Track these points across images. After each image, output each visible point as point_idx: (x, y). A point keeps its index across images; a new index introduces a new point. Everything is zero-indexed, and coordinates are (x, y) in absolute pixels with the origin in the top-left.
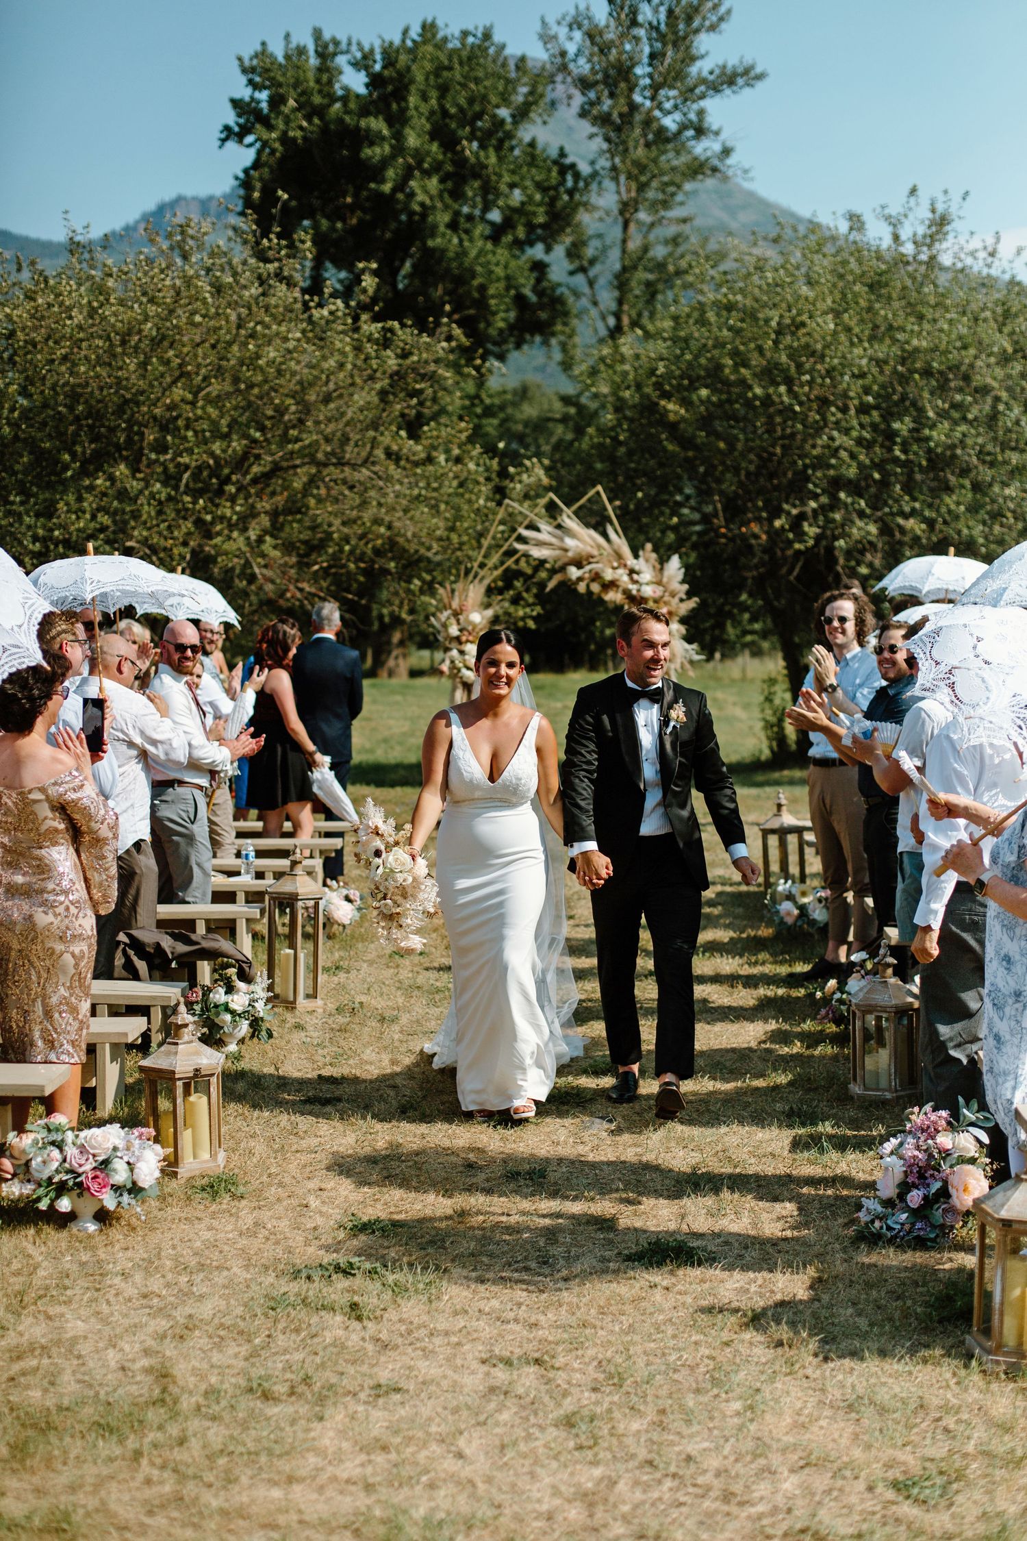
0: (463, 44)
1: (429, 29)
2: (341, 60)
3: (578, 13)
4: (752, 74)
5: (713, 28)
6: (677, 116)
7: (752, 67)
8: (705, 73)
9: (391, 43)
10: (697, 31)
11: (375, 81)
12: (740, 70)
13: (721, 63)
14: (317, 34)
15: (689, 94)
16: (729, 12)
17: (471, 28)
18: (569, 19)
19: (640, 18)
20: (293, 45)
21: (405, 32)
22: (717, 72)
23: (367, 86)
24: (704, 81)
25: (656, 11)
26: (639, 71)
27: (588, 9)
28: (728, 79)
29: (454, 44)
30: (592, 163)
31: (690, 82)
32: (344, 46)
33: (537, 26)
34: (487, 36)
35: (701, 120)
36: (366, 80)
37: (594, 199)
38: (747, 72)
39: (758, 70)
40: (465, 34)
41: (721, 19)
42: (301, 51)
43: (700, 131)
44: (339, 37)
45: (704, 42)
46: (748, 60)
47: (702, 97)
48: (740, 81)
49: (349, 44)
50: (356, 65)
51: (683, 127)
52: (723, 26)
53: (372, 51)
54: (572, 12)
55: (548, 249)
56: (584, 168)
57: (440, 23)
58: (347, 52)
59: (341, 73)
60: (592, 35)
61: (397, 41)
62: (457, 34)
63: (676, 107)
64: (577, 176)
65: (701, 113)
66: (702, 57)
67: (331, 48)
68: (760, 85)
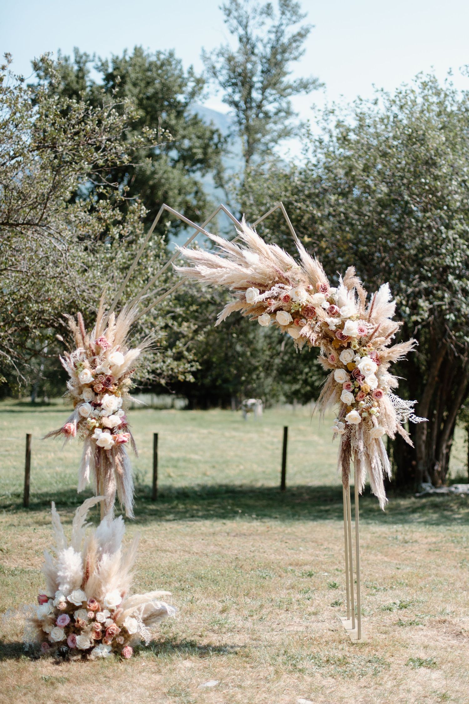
0: (159, 59)
1: (138, 51)
2: (90, 66)
3: (222, 48)
4: (317, 83)
5: (295, 59)
6: (276, 105)
7: (317, 80)
8: (291, 82)
9: (117, 58)
10: (287, 60)
11: (109, 77)
12: (310, 81)
13: (300, 77)
14: (76, 51)
15: (283, 93)
16: (304, 51)
17: (162, 50)
18: (217, 51)
19: (256, 51)
20: (63, 56)
21: (125, 51)
22: (298, 82)
23: (104, 80)
24: (290, 87)
25: (265, 46)
26: (255, 79)
27: (228, 46)
28: (304, 86)
29: (153, 59)
30: (229, 127)
31: (282, 86)
32: (91, 58)
33: (200, 52)
34: (171, 55)
35: (289, 108)
36: (104, 77)
37: (229, 147)
38: (314, 82)
39: (321, 81)
40: (159, 53)
41: (301, 54)
42: (66, 60)
43: (289, 113)
44: (88, 53)
45: (290, 66)
46: (315, 76)
47: (290, 94)
48: (311, 87)
49: (94, 56)
50: (98, 69)
51: (279, 111)
52: (301, 58)
53: (107, 61)
54: (219, 47)
55: (203, 176)
56: (224, 133)
57: (144, 48)
58: (93, 61)
59: (89, 72)
60: (230, 59)
61: (121, 56)
62: (155, 53)
63: (275, 100)
64: (220, 136)
65: (289, 103)
66: (290, 73)
67: (84, 58)
68: (321, 89)
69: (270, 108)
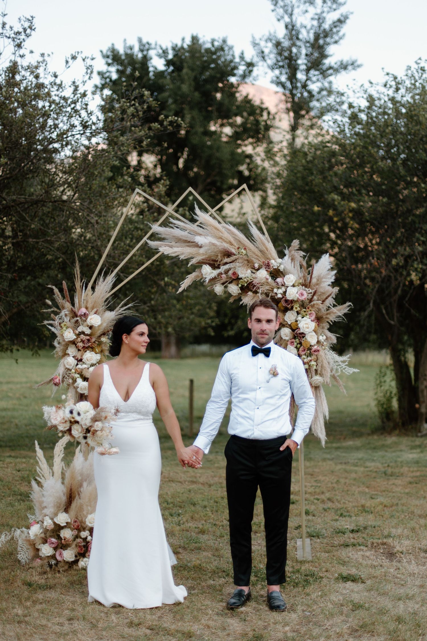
0: (213, 45)
1: (195, 39)
2: (152, 53)
3: (270, 35)
4: (356, 64)
5: (336, 42)
6: (319, 84)
7: (356, 61)
8: (333, 64)
9: (176, 45)
10: (328, 44)
11: (169, 63)
12: (350, 62)
13: (340, 59)
14: (140, 40)
15: (324, 74)
16: (344, 35)
17: (216, 38)
18: (265, 37)
19: (301, 36)
20: (128, 45)
21: (183, 39)
22: (339, 63)
23: (165, 65)
24: (330, 68)
25: (308, 32)
26: (299, 62)
27: (275, 32)
28: (344, 67)
29: (208, 45)
30: (276, 106)
31: (324, 67)
32: (153, 46)
33: (251, 39)
34: (224, 41)
35: (330, 87)
36: (165, 63)
37: (277, 123)
38: (353, 63)
39: (359, 63)
40: (213, 40)
41: (341, 38)
42: (131, 48)
43: (330, 92)
44: (150, 42)
45: (331, 49)
46: (354, 58)
47: (331, 75)
48: (350, 67)
49: (156, 45)
50: (160, 56)
51: (321, 90)
52: (341, 42)
53: (167, 49)
54: (267, 34)
55: (255, 149)
56: (273, 110)
57: (200, 36)
58: (155, 49)
59: (151, 59)
60: (278, 44)
61: (179, 45)
62: (210, 40)
63: (318, 80)
64: (269, 113)
65: (330, 83)
66: (331, 56)
67: (147, 46)
68: (359, 70)
69: (314, 87)
